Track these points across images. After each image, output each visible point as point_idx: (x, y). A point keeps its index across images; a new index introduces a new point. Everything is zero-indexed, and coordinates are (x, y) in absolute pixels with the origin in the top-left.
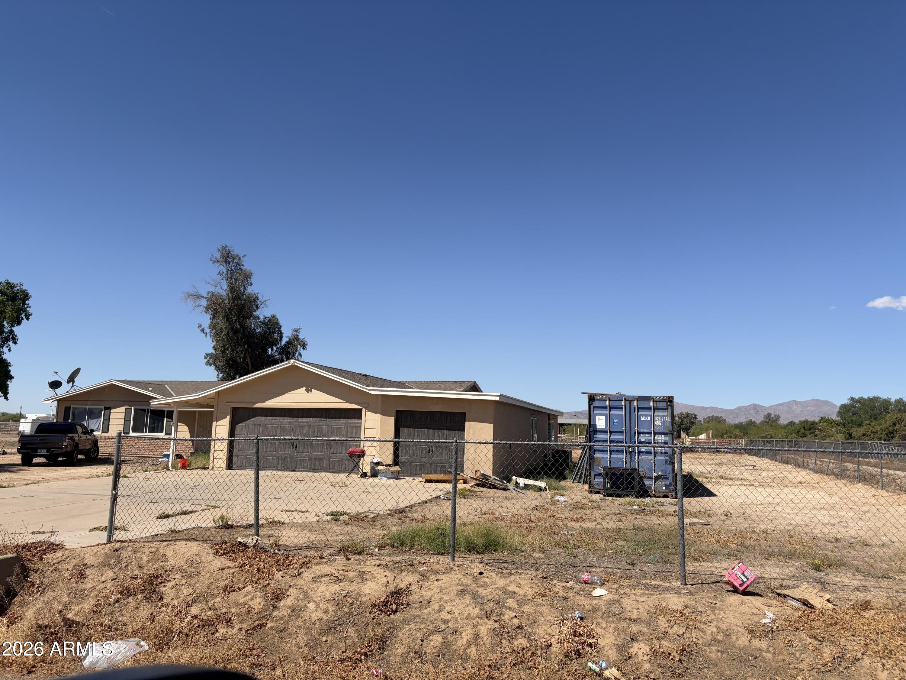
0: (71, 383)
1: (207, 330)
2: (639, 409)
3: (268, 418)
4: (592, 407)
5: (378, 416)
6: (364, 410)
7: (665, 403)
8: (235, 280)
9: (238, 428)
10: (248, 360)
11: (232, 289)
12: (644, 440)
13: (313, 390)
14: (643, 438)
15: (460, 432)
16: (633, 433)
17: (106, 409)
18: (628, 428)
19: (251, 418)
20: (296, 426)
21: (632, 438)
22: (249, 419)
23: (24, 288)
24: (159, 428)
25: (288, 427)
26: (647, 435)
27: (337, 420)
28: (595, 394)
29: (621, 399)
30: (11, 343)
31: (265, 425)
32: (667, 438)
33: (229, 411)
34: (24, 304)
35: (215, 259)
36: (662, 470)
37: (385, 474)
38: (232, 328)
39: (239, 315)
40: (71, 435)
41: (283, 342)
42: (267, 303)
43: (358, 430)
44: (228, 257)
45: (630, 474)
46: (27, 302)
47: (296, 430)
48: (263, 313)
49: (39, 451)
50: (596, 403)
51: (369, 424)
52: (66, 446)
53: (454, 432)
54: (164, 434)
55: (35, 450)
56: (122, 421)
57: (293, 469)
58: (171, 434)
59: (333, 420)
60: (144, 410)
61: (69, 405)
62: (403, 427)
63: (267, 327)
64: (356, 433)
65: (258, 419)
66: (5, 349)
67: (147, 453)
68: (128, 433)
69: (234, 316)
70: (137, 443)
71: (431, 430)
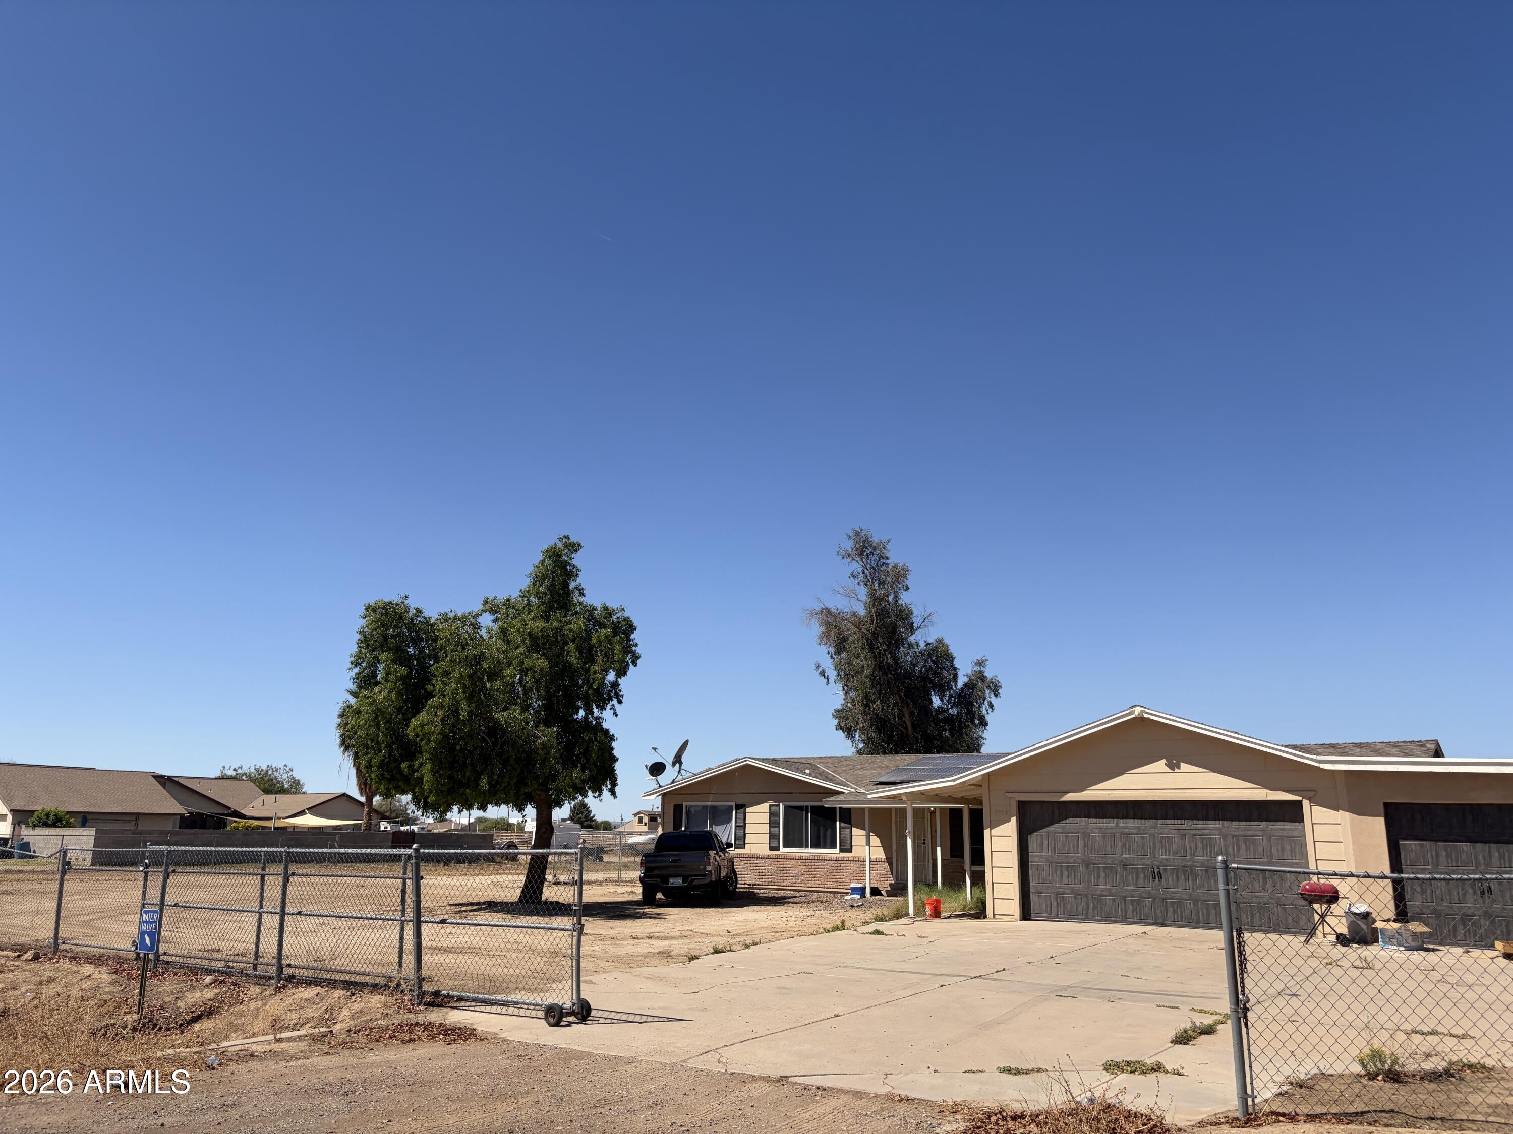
0: (677, 765)
1: (832, 674)
3: (1092, 820)
5: (1343, 817)
6: (1306, 804)
8: (880, 583)
9: (1034, 840)
10: (907, 719)
11: (876, 600)
13: (1182, 764)
17: (738, 807)
19: (1058, 822)
20: (1153, 835)
22: (1053, 824)
23: (626, 615)
24: (828, 840)
25: (1136, 837)
27: (1243, 825)
30: (614, 702)
31: (1087, 835)
33: (1014, 808)
34: (629, 640)
35: (844, 553)
37: (1397, 939)
38: (880, 666)
39: (890, 642)
40: (712, 853)
41: (960, 683)
42: (933, 618)
43: (1299, 847)
44: (865, 547)
46: (632, 636)
47: (1154, 843)
48: (922, 638)
49: (671, 881)
51: (1322, 832)
52: (710, 872)
54: (837, 850)
55: (665, 879)
56: (766, 828)
57: (1160, 921)
58: (850, 850)
59: (1234, 824)
60: (800, 808)
61: (679, 803)
62: (1405, 839)
63: (932, 661)
64: (1292, 851)
65: (1072, 824)
66: (607, 714)
67: (813, 884)
68: (778, 849)
69: (882, 644)
70: (793, 867)
71: (1478, 845)
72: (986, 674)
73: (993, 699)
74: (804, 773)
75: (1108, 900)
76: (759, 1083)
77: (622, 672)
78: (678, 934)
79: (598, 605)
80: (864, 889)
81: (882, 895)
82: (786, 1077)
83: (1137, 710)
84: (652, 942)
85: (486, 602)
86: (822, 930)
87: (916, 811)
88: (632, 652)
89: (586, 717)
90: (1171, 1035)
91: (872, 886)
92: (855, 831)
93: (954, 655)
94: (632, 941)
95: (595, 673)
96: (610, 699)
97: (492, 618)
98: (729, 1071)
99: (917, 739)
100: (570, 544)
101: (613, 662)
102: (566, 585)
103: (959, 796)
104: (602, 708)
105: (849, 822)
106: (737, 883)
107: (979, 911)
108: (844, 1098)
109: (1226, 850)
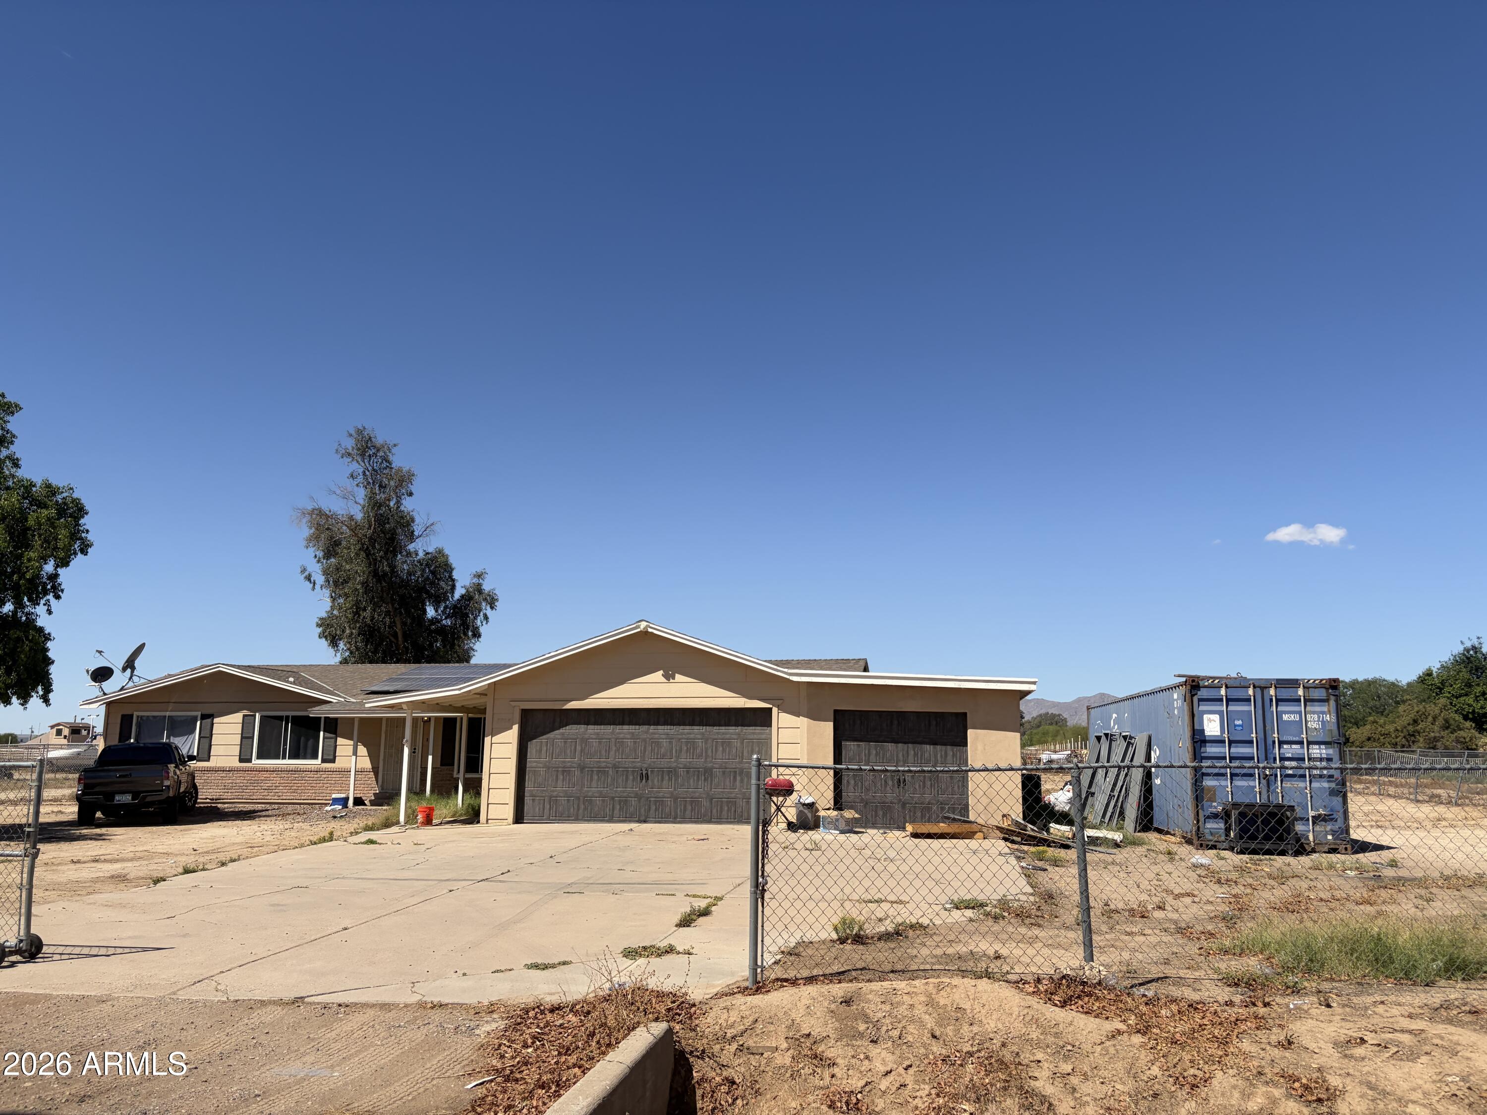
0: (129, 671)
1: (320, 579)
2: (1278, 701)
3: (590, 727)
4: (1195, 699)
5: (802, 721)
6: (775, 710)
7: (1324, 690)
8: (381, 486)
9: (533, 746)
10: (398, 629)
11: (375, 504)
12: (1290, 755)
13: (677, 675)
14: (1289, 750)
15: (955, 749)
16: (1270, 742)
17: (204, 717)
18: (1261, 735)
19: (559, 728)
20: (644, 740)
21: (1269, 752)
22: (553, 730)
23: (75, 496)
24: (309, 751)
25: (629, 742)
26: (1294, 746)
27: (723, 729)
28: (1198, 677)
29: (1247, 684)
30: (50, 597)
31: (585, 741)
32: (1331, 751)
33: (517, 716)
34: (78, 525)
35: (344, 452)
36: (1325, 806)
37: (834, 824)
38: (375, 573)
39: (388, 549)
41: (457, 595)
43: (765, 746)
44: (367, 447)
45: (1272, 815)
46: (82, 521)
47: (645, 748)
48: (421, 547)
49: (117, 798)
50: (1203, 693)
51: (785, 736)
52: (168, 787)
53: (944, 748)
54: (319, 761)
55: (110, 796)
56: (237, 739)
57: (643, 818)
58: (333, 761)
59: (715, 729)
60: (280, 718)
61: (129, 712)
62: (847, 740)
63: (430, 571)
64: (760, 752)
65: (572, 730)
66: (41, 610)
67: (287, 796)
68: (250, 761)
69: (380, 550)
70: (266, 779)
71: (900, 745)
72: (484, 587)
73: (489, 612)
74: (288, 682)
75: (598, 801)
76: (270, 1008)
77: (64, 563)
78: (132, 855)
79: (38, 480)
80: (347, 799)
81: (365, 805)
82: (301, 998)
83: (643, 625)
84: (99, 865)
86: (308, 842)
87: (415, 720)
88: (81, 538)
89: (15, 612)
90: (677, 919)
91: (355, 796)
92: (340, 741)
93: (453, 566)
94: (73, 866)
95: (29, 560)
96: (45, 592)
98: (232, 998)
99: (407, 648)
100: (6, 403)
101: (56, 548)
103: (459, 705)
104: (35, 603)
105: (335, 732)
106: (197, 798)
107: (473, 816)
108: (371, 1012)
109: (706, 752)
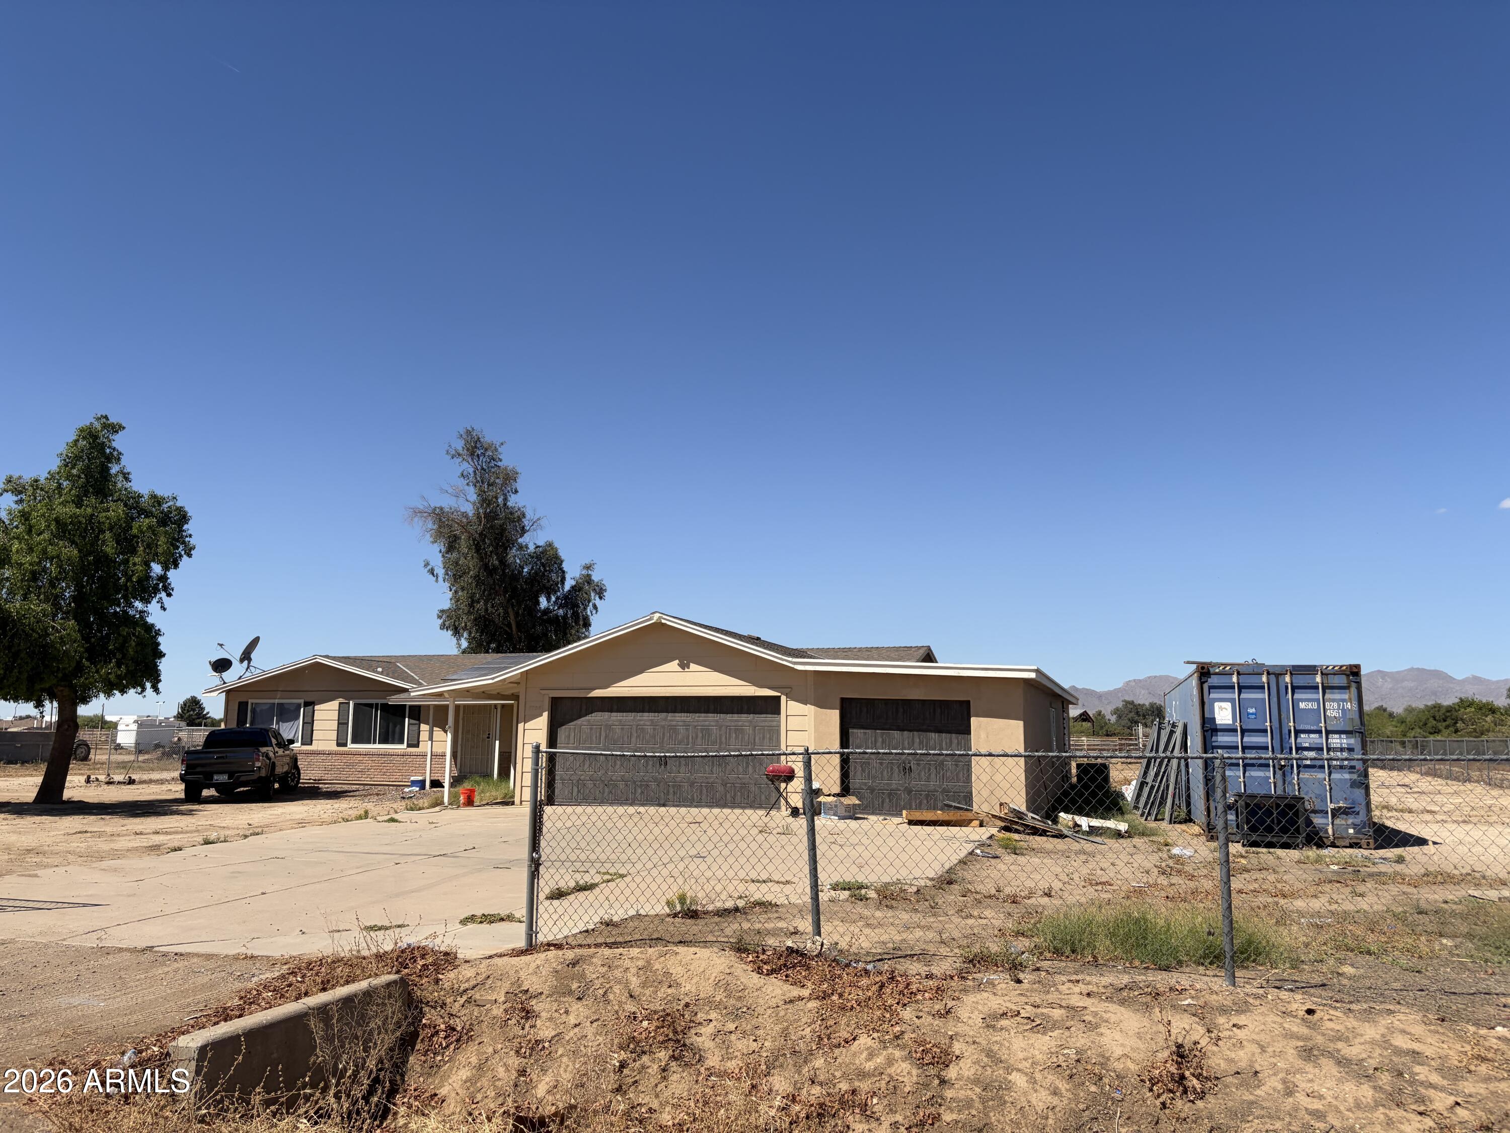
0: (246, 662)
1: (440, 571)
2: (1294, 689)
3: (614, 714)
4: (1206, 686)
5: (810, 709)
6: (783, 698)
7: (1344, 677)
8: (489, 485)
9: (562, 733)
10: (512, 619)
11: (485, 501)
12: (1307, 745)
13: (692, 665)
14: (1306, 740)
15: (960, 736)
16: (1285, 731)
17: (307, 704)
18: (1276, 724)
19: (586, 715)
20: (663, 727)
21: (1285, 741)
22: (580, 717)
23: (179, 504)
24: (397, 736)
25: (649, 729)
26: (1312, 736)
27: (736, 717)
28: (1210, 663)
29: (1260, 671)
30: (162, 595)
31: (609, 727)
32: (1352, 741)
33: (547, 703)
34: (181, 531)
35: (454, 452)
36: (1346, 799)
37: (834, 811)
38: (486, 567)
39: (498, 544)
40: (264, 749)
41: (567, 587)
42: (542, 522)
43: (776, 735)
44: (476, 447)
45: (1289, 807)
46: (185, 527)
47: (664, 734)
48: (532, 540)
49: (215, 777)
50: (1214, 680)
51: (793, 723)
52: (259, 768)
53: (948, 735)
54: (405, 745)
55: (209, 776)
56: (334, 725)
57: (662, 802)
58: (417, 746)
59: (729, 717)
60: (370, 706)
61: (245, 700)
62: (853, 728)
63: (541, 563)
64: (771, 739)
65: (597, 717)
66: (153, 607)
67: (379, 778)
68: (345, 745)
69: (489, 546)
70: (360, 762)
71: (906, 732)
72: (593, 578)
73: (598, 602)
74: (375, 672)
75: (621, 785)
77: (171, 565)
78: (194, 828)
79: (146, 492)
80: (424, 782)
82: (153, 947)
83: (657, 616)
85: (9, 481)
88: (185, 543)
91: (432, 778)
92: (421, 726)
93: (563, 558)
94: (133, 837)
95: (135, 564)
96: (156, 590)
97: (16, 498)
98: (100, 945)
99: (520, 638)
100: (109, 425)
101: (156, 554)
102: (105, 470)
103: (495, 693)
104: (147, 601)
105: (418, 719)
106: (299, 779)
109: (720, 739)
